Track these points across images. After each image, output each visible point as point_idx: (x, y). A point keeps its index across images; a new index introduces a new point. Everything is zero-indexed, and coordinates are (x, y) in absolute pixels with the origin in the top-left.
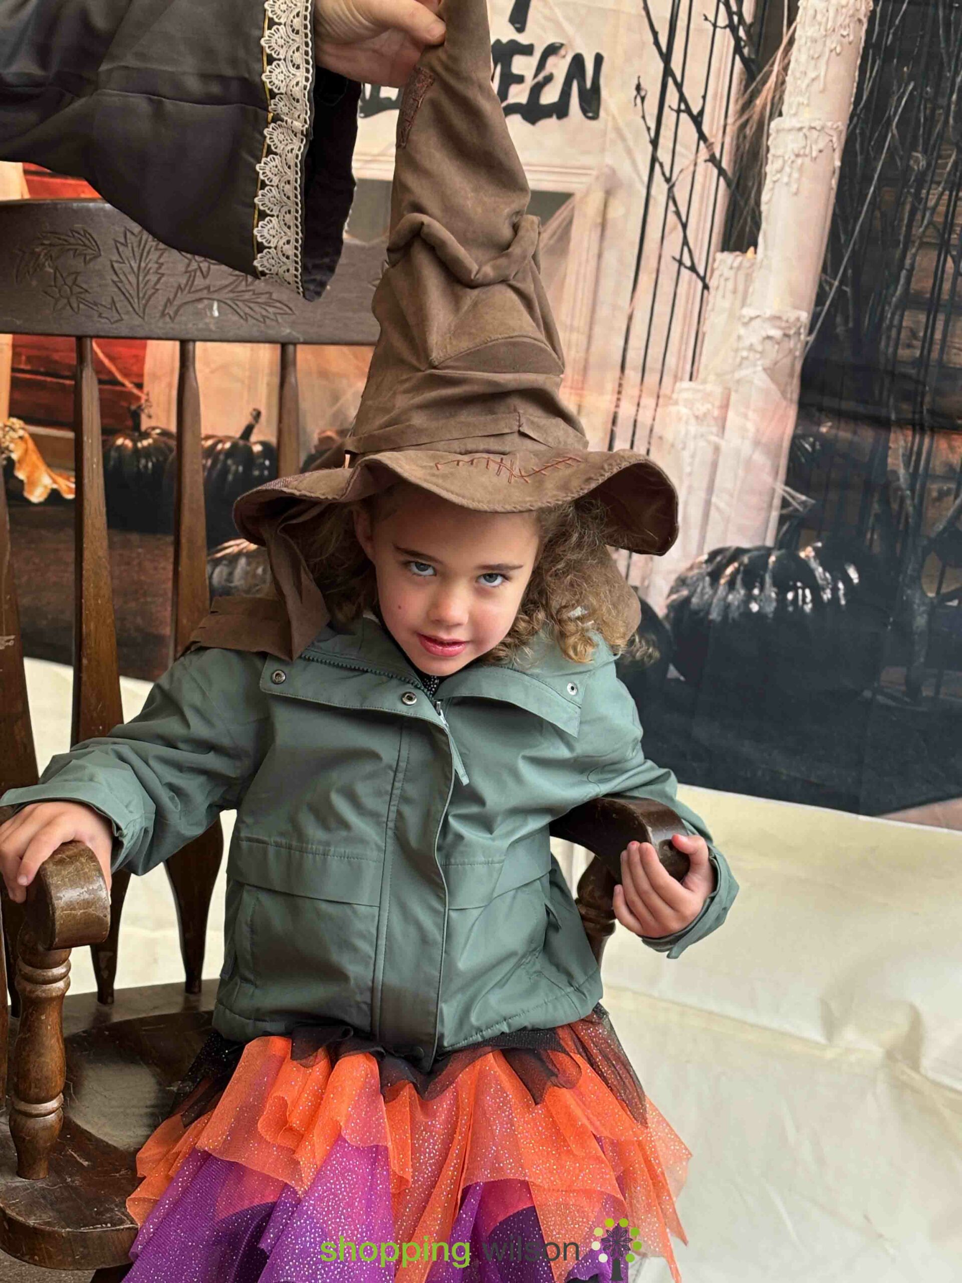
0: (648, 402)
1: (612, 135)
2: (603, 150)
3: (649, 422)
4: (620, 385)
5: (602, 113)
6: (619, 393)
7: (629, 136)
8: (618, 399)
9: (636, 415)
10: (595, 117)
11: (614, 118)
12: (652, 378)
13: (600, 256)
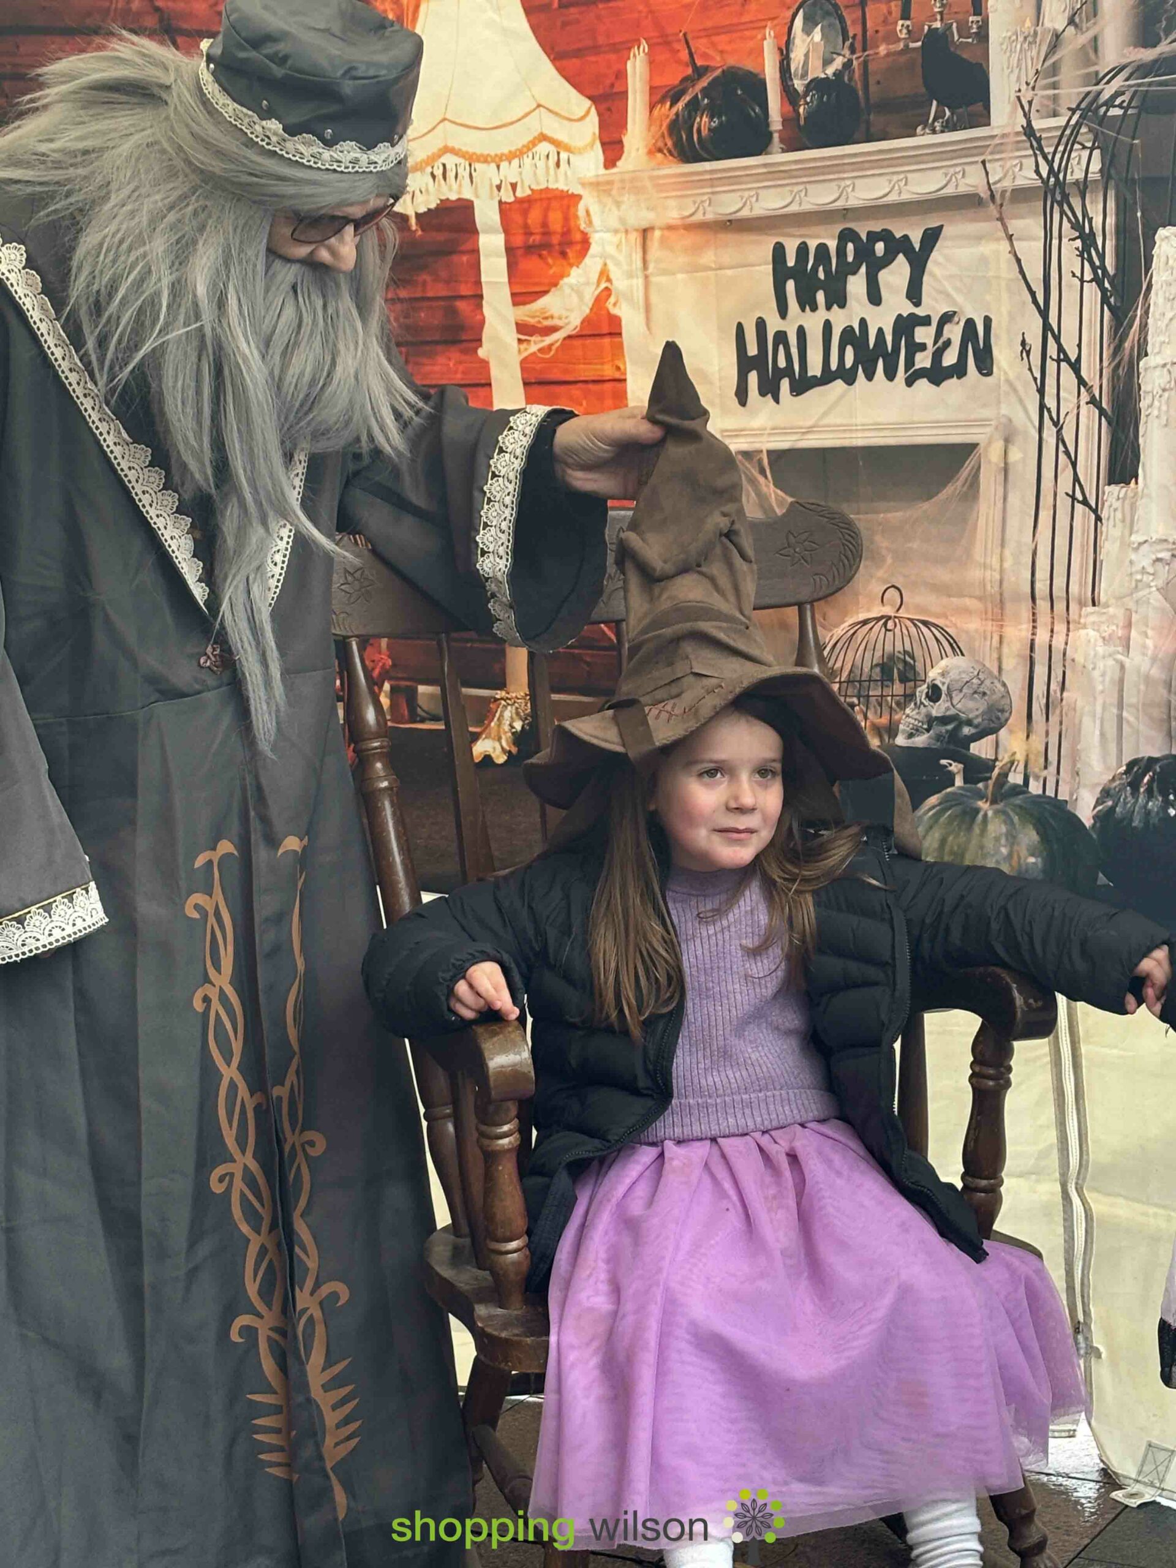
0: (1060, 628)
1: (1004, 387)
2: (999, 402)
3: (1062, 646)
4: (1034, 614)
5: (995, 369)
6: (1034, 621)
7: (1020, 388)
8: (1034, 627)
9: (1051, 641)
10: (989, 373)
11: (1006, 373)
12: (1060, 606)
13: (1005, 499)
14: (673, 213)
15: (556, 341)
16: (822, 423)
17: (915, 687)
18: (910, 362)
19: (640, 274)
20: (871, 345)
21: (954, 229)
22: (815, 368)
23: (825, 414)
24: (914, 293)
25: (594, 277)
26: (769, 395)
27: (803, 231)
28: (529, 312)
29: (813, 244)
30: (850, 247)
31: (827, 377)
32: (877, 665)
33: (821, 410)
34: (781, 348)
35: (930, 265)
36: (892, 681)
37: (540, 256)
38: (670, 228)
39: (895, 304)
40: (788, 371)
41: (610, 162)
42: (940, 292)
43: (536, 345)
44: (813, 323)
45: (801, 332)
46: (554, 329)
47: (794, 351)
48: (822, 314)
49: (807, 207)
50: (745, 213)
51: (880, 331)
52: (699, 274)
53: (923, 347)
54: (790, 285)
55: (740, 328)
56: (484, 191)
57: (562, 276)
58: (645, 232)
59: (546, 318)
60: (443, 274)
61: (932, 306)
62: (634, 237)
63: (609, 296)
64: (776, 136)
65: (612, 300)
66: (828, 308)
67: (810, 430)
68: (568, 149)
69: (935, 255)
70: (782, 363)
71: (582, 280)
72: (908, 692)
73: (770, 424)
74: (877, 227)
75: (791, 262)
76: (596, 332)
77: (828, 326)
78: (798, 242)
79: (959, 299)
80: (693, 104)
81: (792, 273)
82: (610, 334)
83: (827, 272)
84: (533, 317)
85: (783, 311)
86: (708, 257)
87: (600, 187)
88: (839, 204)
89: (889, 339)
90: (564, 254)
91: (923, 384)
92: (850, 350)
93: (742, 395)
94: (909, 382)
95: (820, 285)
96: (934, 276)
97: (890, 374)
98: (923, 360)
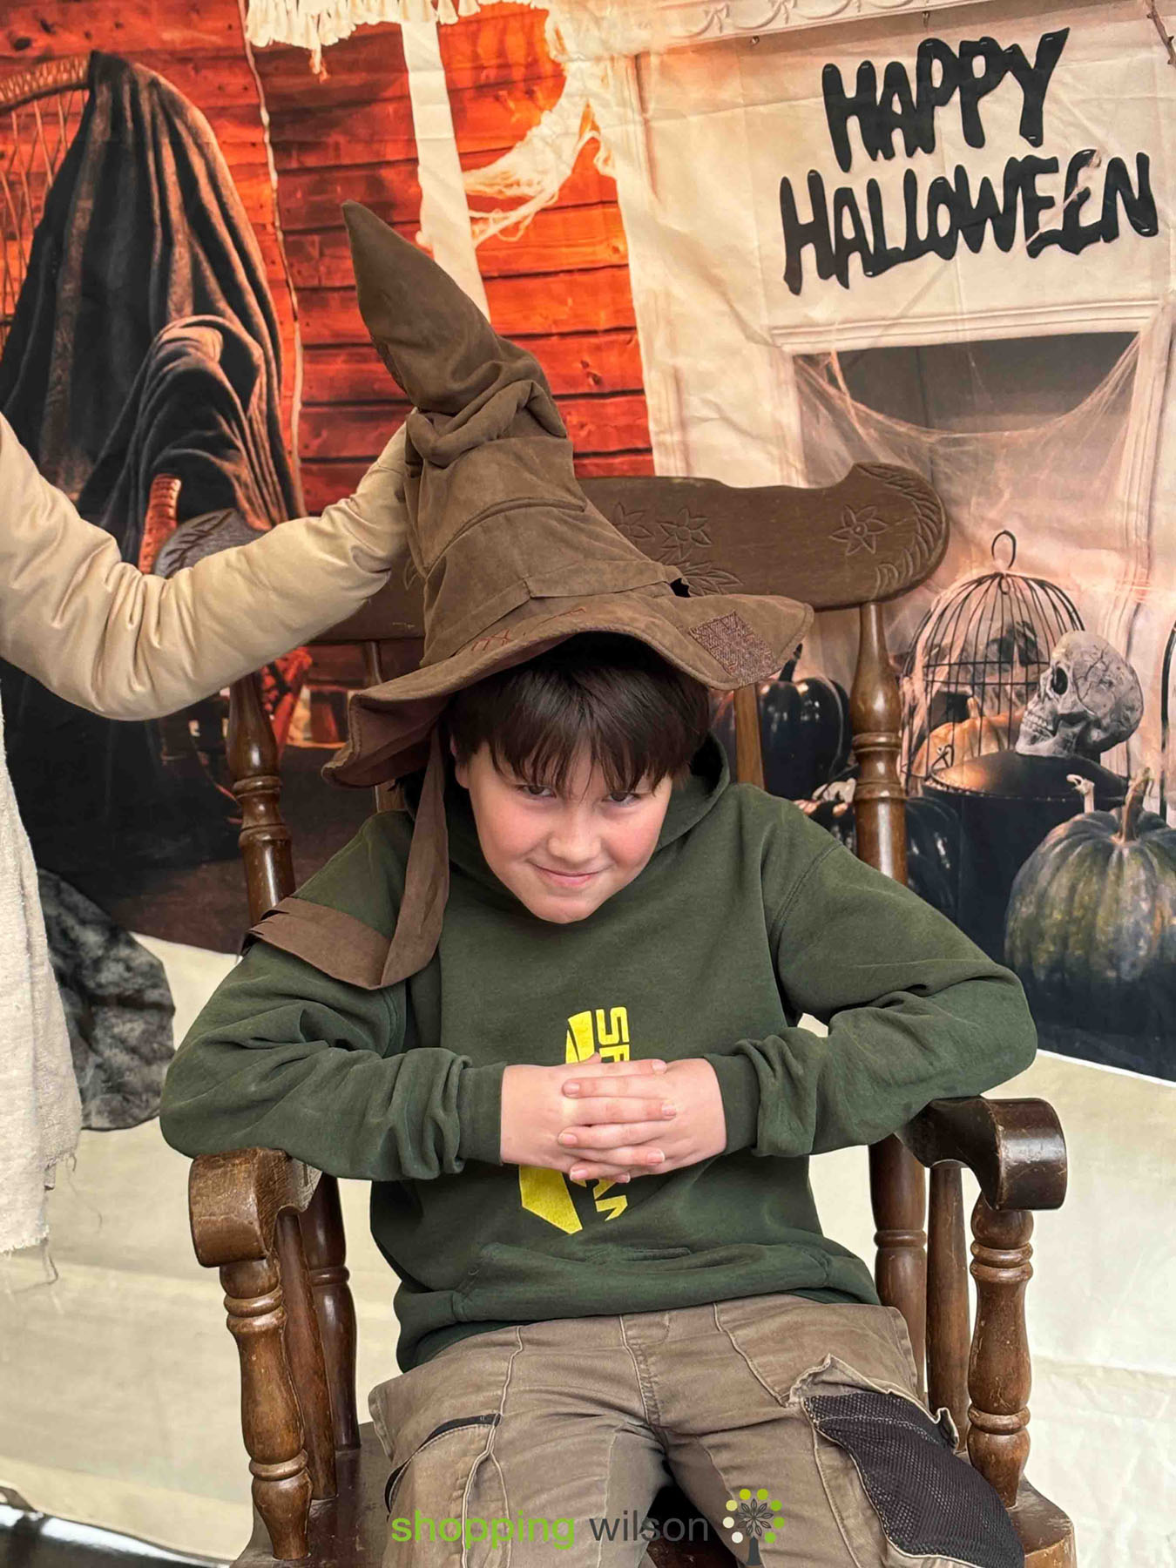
5: (1161, 226)
10: (1151, 233)
14: (677, 29)
15: (525, 218)
16: (911, 313)
17: (1040, 672)
18: (1031, 225)
19: (638, 118)
20: (974, 203)
21: (1084, 32)
22: (896, 237)
23: (916, 300)
24: (1031, 127)
25: (575, 123)
26: (834, 277)
27: (866, 46)
28: (483, 179)
29: (881, 66)
30: (937, 66)
31: (914, 249)
32: (994, 641)
33: (911, 296)
34: (846, 212)
35: (1052, 87)
36: (1010, 662)
37: (497, 99)
38: (674, 51)
39: (1005, 143)
40: (859, 243)
42: (1071, 124)
43: (496, 222)
44: (890, 174)
45: (873, 190)
46: (520, 201)
47: (865, 215)
48: (901, 163)
49: (869, 12)
50: (779, 25)
51: (986, 184)
52: (722, 114)
53: (1048, 203)
54: (853, 125)
55: (786, 185)
57: (529, 127)
58: (638, 60)
59: (510, 186)
60: (362, 131)
61: (1058, 146)
62: (624, 67)
63: (597, 149)
65: (601, 154)
66: (910, 152)
67: (895, 323)
69: (1058, 73)
70: (849, 232)
71: (558, 129)
72: (1031, 678)
73: (839, 317)
74: (974, 34)
75: (850, 90)
76: (580, 202)
77: (910, 180)
78: (859, 62)
79: (1098, 132)
81: (855, 107)
82: (603, 203)
83: (906, 102)
84: (491, 185)
85: (845, 161)
86: (733, 89)
88: (917, 5)
89: (999, 193)
90: (530, 94)
91: (1053, 252)
92: (944, 215)
93: (794, 278)
94: (1034, 251)
95: (896, 121)
96: (1057, 101)
97: (1005, 242)
98: (1051, 220)
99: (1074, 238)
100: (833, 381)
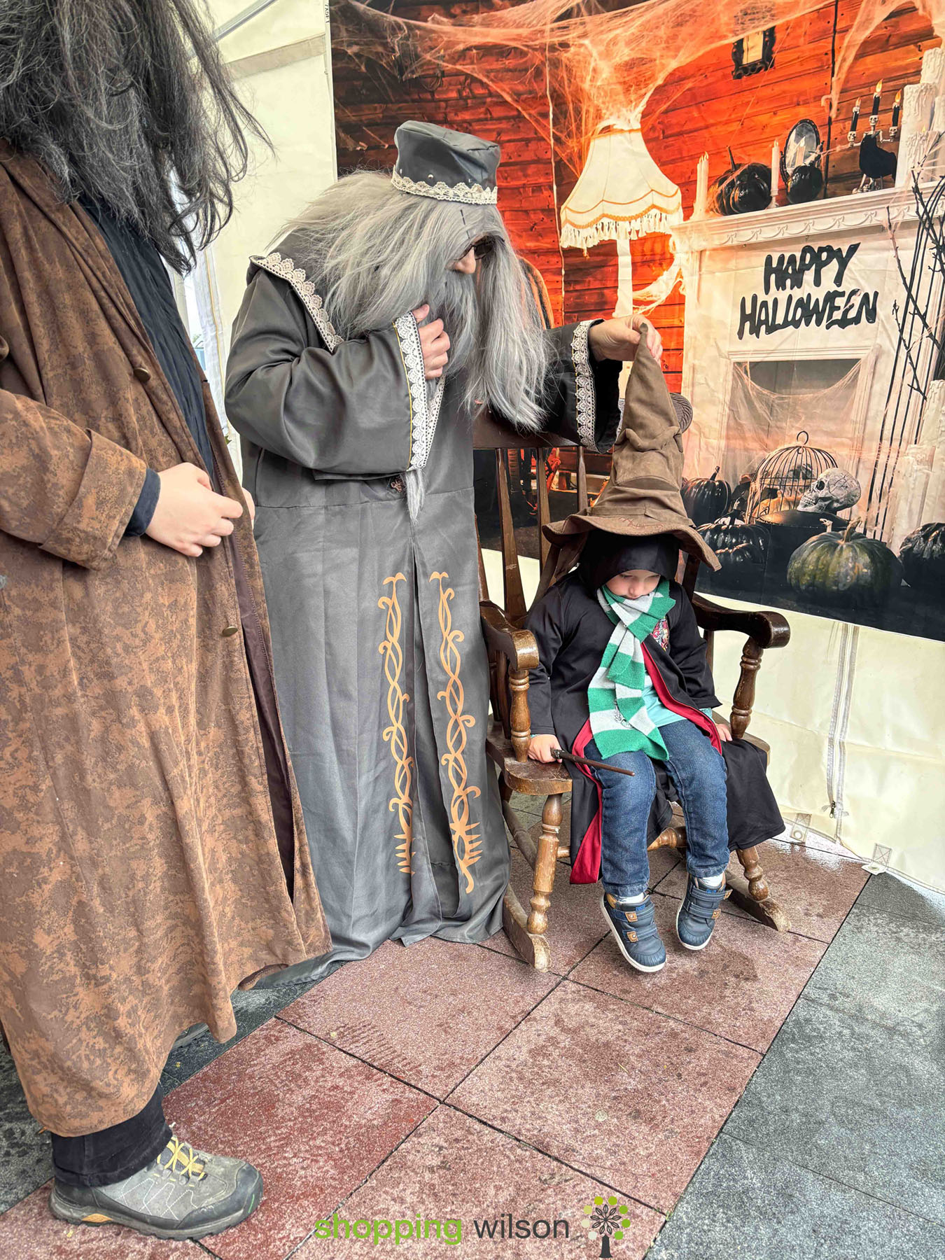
1: (881, 329)
2: (876, 337)
3: (893, 465)
4: (880, 448)
5: (876, 319)
6: (880, 451)
7: (889, 329)
8: (879, 455)
9: (887, 463)
10: (873, 321)
11: (882, 321)
12: (896, 443)
14: (717, 242)
15: (653, 308)
16: (778, 348)
17: (811, 482)
18: (830, 316)
19: (697, 274)
20: (811, 308)
21: (866, 244)
22: (780, 320)
23: (784, 343)
24: (838, 280)
25: (675, 275)
26: (754, 334)
27: (783, 248)
28: (641, 294)
29: (787, 256)
30: (808, 256)
31: (786, 324)
32: (791, 471)
33: (781, 341)
34: (764, 310)
35: (850, 265)
36: (799, 478)
37: (649, 266)
38: (714, 250)
39: (828, 284)
40: (766, 322)
41: (687, 217)
42: (853, 279)
43: (641, 310)
44: (782, 296)
45: (775, 302)
46: (652, 302)
47: (770, 311)
48: (788, 291)
49: (786, 235)
50: (753, 240)
51: (817, 300)
52: (727, 273)
53: (839, 308)
54: (773, 277)
55: (744, 299)
56: (622, 235)
57: (659, 276)
58: (701, 252)
59: (649, 296)
60: (599, 277)
61: (846, 287)
62: (696, 255)
63: (681, 285)
64: (774, 199)
65: (682, 287)
66: (792, 288)
67: (773, 352)
68: (666, 212)
69: (853, 259)
70: (763, 317)
71: (668, 277)
72: (807, 484)
73: (753, 349)
74: (824, 244)
75: (774, 265)
76: (673, 303)
77: (790, 298)
78: (779, 254)
79: (862, 282)
80: (732, 185)
81: (775, 271)
82: (679, 304)
83: (794, 270)
84: (642, 296)
85: (767, 290)
86: (732, 264)
87: (681, 230)
88: (805, 233)
89: (821, 304)
90: (661, 264)
91: (836, 326)
92: (799, 310)
93: (741, 334)
94: (828, 327)
95: (789, 276)
96: (851, 271)
97: (818, 323)
98: (837, 315)
99: (844, 323)
100: (746, 372)
